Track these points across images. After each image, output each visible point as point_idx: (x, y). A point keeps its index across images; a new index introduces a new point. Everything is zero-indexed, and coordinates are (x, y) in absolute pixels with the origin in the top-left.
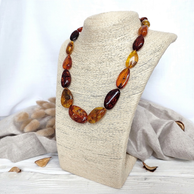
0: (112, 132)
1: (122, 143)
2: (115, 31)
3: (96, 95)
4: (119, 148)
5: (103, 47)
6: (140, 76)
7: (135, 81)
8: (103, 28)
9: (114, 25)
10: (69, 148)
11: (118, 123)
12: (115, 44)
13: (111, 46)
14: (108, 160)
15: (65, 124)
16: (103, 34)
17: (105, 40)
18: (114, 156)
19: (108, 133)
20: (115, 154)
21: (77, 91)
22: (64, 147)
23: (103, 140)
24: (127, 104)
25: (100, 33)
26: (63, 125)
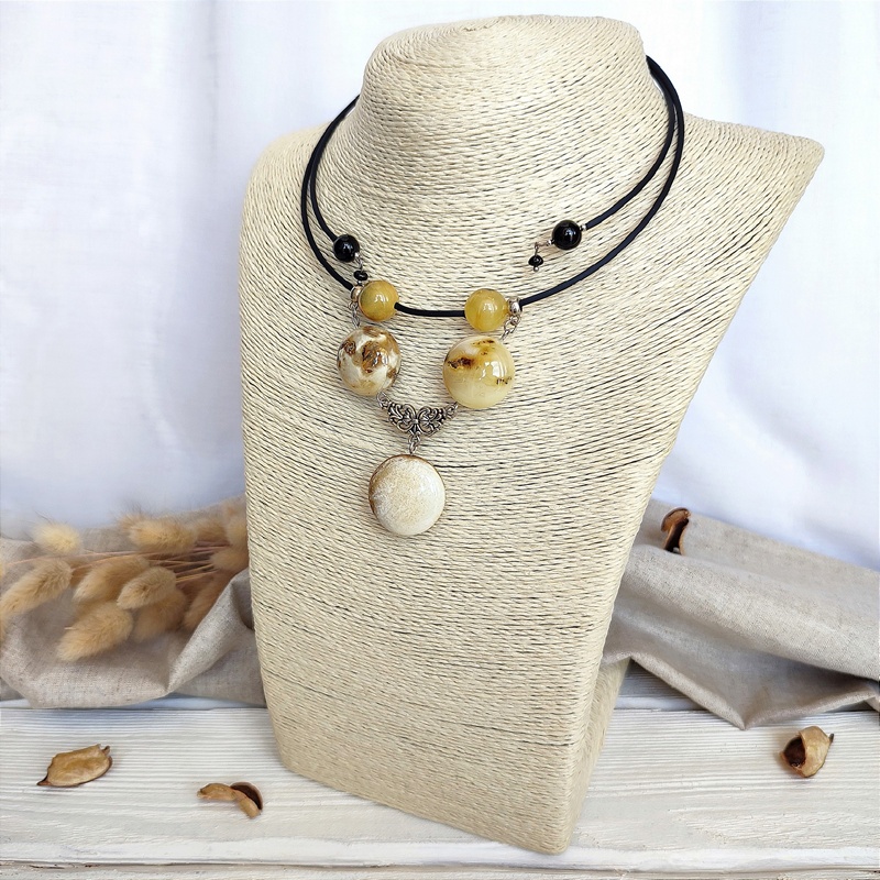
0: (530, 632)
1: (579, 679)
2: (534, 141)
3: (451, 459)
4: (562, 702)
5: (474, 220)
6: (661, 372)
7: (636, 400)
8: (473, 126)
9: (530, 109)
10: (325, 691)
11: (560, 594)
12: (533, 208)
13: (518, 218)
14: (510, 747)
15: (300, 590)
16: (476, 153)
17: (488, 187)
18: (539, 733)
19: (510, 638)
20: (545, 725)
21: (351, 433)
22: (299, 687)
23: (486, 666)
24: (598, 510)
25: (460, 149)
26: (290, 595)
